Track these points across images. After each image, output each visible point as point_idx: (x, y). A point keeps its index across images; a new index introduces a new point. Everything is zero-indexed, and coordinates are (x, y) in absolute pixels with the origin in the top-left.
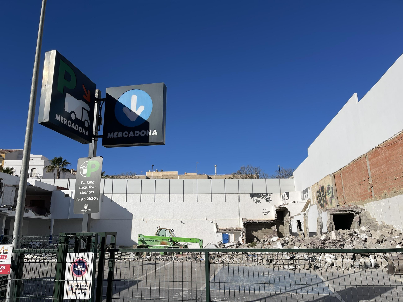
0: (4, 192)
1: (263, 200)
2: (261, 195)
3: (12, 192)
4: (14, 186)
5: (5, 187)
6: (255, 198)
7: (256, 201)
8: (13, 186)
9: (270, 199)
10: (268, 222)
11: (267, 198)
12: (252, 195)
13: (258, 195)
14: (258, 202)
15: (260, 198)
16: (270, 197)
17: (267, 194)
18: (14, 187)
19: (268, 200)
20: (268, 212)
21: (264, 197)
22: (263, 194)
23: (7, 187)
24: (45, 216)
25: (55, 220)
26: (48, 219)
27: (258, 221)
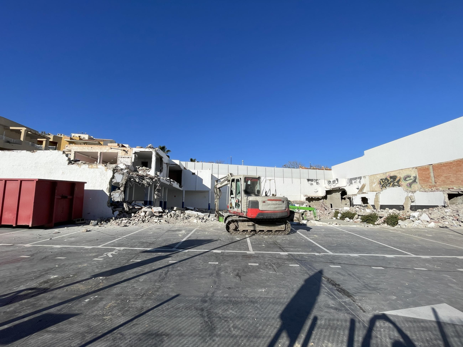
0: (164, 168)
1: (314, 183)
2: (314, 180)
3: (167, 168)
6: (310, 182)
7: (311, 184)
9: (319, 183)
10: (319, 197)
11: (317, 182)
12: (308, 180)
13: (312, 180)
14: (312, 184)
15: (313, 182)
16: (318, 181)
17: (317, 180)
18: (166, 165)
19: (317, 183)
20: (318, 191)
21: (315, 181)
22: (314, 179)
25: (185, 191)
26: (182, 190)
27: (313, 197)
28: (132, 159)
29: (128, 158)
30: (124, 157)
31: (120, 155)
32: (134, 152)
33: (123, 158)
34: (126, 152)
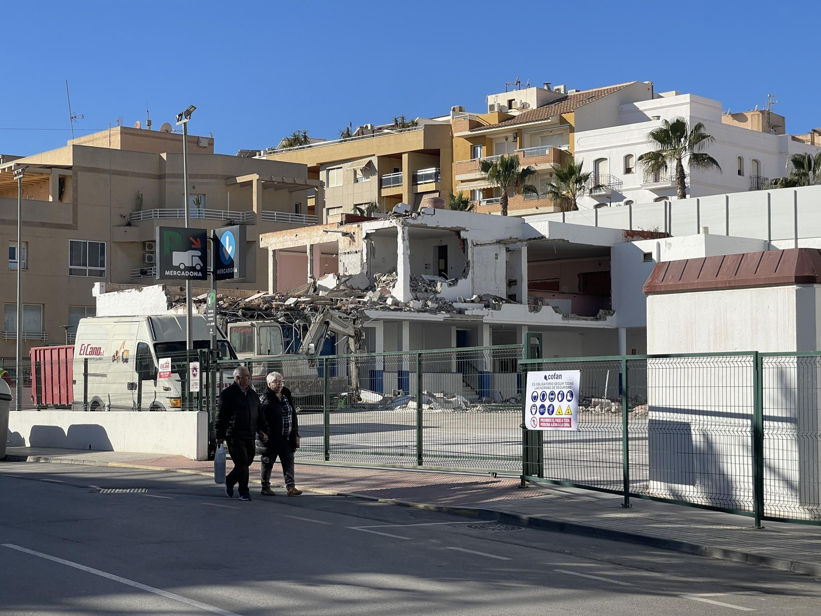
0: (473, 261)
3: (497, 258)
4: (499, 242)
5: (475, 248)
8: (497, 242)
18: (501, 245)
23: (479, 247)
24: (597, 319)
26: (606, 327)
28: (362, 254)
29: (356, 252)
30: (348, 253)
31: (341, 246)
32: (364, 235)
33: (347, 255)
34: (352, 237)
